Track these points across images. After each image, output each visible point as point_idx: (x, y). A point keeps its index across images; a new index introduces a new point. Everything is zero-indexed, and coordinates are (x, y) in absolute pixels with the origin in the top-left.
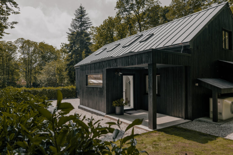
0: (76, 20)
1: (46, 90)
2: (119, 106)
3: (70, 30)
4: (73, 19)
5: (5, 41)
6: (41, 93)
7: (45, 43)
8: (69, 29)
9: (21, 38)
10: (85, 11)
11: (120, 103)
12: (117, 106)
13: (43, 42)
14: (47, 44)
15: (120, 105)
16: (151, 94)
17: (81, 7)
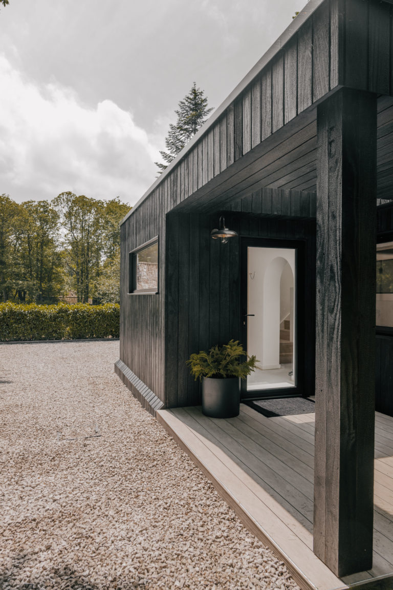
0: (180, 128)
1: (66, 311)
2: (214, 376)
3: (165, 156)
4: (171, 125)
5: (35, 201)
6: (55, 320)
7: (121, 203)
8: (161, 153)
9: (67, 193)
10: (205, 100)
11: (224, 362)
12: (205, 375)
13: (117, 200)
14: (125, 204)
15: (222, 372)
16: (331, 318)
17: (194, 92)
